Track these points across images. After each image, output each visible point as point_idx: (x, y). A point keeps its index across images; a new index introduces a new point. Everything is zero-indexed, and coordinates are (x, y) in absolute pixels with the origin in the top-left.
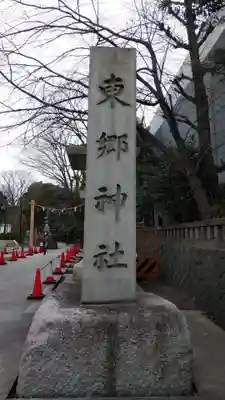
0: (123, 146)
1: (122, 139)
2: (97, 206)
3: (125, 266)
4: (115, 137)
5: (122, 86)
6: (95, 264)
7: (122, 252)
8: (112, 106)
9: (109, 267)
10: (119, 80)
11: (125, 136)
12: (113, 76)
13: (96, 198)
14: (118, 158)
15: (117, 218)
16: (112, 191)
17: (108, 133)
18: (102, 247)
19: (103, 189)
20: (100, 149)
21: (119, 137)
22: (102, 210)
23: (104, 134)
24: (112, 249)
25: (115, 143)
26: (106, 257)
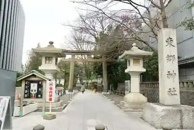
2: (167, 77)
3: (176, 95)
5: (172, 41)
6: (168, 94)
7: (175, 91)
8: (170, 46)
9: (172, 95)
11: (174, 56)
12: (169, 37)
13: (167, 75)
15: (174, 81)
16: (172, 72)
17: (169, 55)
18: (170, 89)
19: (169, 72)
20: (167, 60)
22: (169, 78)
24: (173, 90)
25: (171, 58)
26: (171, 92)
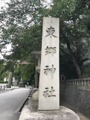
0: (54, 51)
1: (54, 49)
2: (45, 73)
3: (55, 96)
4: (52, 48)
5: (54, 31)
6: (44, 95)
7: (54, 91)
8: (51, 37)
9: (49, 96)
10: (53, 28)
11: (55, 47)
12: (51, 27)
13: (44, 70)
14: (53, 55)
15: (52, 78)
16: (50, 67)
17: (49, 47)
18: (47, 88)
19: (47, 66)
20: (46, 52)
21: (53, 48)
22: (47, 74)
23: (48, 47)
24: (50, 89)
25: (52, 50)
26: (48, 92)
